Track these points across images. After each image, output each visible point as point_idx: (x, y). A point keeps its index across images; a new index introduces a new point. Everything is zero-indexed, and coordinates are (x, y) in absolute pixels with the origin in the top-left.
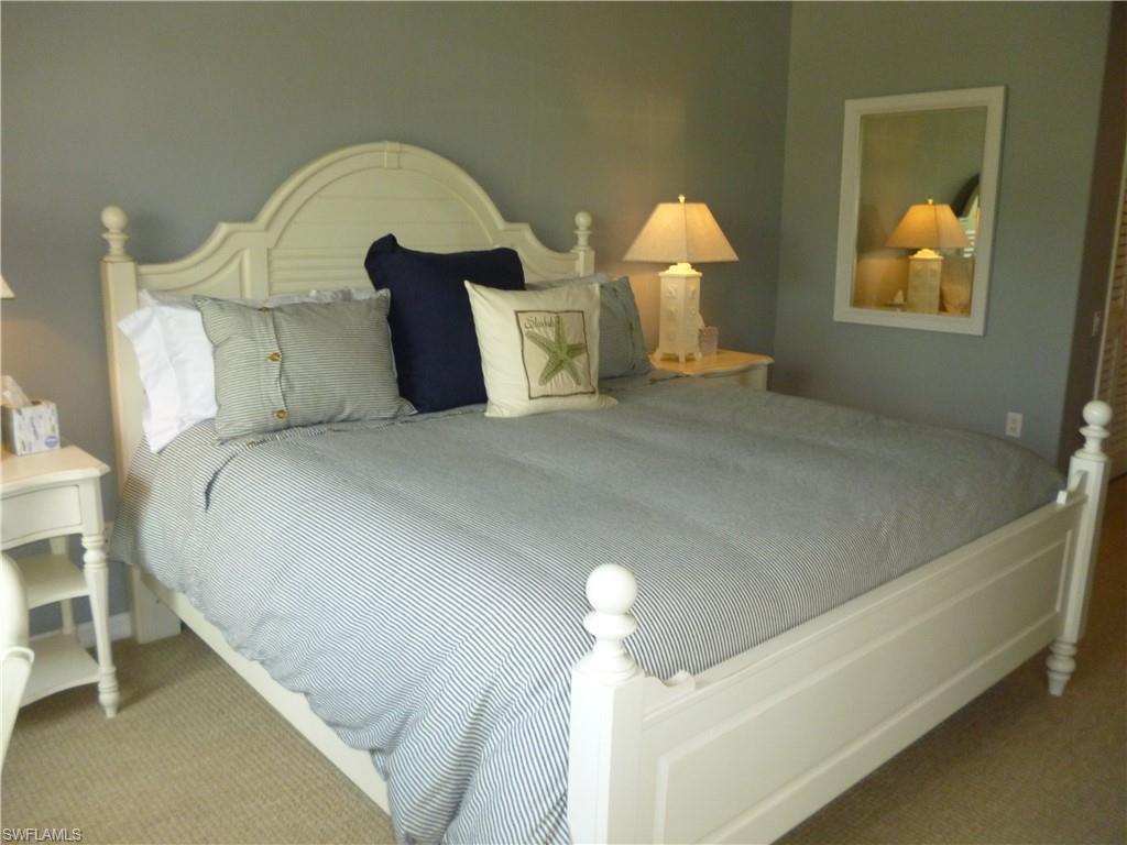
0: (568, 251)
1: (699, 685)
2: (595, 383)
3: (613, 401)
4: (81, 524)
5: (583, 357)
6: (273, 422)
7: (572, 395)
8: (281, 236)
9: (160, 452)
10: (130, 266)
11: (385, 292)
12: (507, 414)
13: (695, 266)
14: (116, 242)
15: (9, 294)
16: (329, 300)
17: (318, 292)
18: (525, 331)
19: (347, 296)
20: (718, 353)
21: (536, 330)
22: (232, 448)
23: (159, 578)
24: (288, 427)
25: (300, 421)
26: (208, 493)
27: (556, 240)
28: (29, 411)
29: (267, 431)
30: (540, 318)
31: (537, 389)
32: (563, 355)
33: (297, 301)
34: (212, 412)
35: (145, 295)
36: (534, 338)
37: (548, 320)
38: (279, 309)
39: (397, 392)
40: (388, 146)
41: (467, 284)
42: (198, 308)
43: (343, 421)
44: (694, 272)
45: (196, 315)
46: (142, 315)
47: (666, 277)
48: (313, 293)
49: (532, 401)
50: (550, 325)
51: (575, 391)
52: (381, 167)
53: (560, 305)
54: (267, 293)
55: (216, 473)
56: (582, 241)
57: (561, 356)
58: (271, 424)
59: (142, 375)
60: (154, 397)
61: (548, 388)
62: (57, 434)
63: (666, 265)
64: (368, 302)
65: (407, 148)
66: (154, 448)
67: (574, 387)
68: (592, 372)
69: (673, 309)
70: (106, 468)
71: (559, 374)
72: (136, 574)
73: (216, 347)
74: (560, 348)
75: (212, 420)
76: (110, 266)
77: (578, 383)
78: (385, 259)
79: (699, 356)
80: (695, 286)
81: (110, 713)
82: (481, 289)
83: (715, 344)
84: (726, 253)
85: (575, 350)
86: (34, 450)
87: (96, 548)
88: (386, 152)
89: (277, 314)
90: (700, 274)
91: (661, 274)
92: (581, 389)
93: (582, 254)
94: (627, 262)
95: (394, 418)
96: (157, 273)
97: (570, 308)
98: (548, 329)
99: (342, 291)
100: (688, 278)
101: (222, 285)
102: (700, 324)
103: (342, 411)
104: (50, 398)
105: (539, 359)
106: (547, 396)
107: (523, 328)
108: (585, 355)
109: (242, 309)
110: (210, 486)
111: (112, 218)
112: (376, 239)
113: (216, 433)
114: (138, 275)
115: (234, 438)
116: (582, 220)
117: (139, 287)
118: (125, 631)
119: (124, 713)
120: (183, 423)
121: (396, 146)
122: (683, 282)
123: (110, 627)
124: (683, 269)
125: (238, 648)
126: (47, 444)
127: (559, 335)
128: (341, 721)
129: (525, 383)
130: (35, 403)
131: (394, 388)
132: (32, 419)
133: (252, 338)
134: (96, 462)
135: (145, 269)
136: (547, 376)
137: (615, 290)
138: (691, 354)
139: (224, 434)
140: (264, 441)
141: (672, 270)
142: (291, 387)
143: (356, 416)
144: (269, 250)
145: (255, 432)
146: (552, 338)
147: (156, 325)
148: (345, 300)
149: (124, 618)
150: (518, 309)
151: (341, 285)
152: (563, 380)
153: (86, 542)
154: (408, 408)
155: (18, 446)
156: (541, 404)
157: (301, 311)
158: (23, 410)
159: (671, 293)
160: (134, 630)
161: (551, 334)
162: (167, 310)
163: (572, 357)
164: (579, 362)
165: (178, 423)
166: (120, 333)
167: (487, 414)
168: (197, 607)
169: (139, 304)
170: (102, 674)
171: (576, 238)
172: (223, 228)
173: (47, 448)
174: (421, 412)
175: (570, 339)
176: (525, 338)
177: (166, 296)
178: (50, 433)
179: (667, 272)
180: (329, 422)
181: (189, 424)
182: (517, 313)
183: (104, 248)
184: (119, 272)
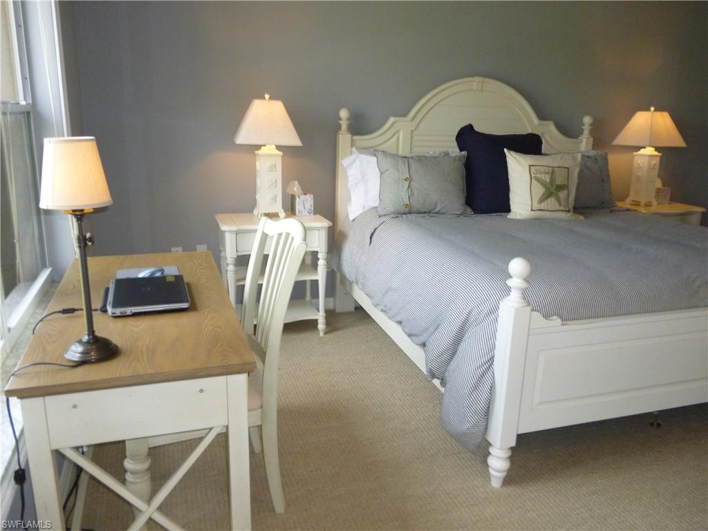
0: (577, 138)
1: (562, 325)
2: (571, 207)
3: (582, 218)
4: (318, 247)
5: (565, 192)
6: (403, 209)
7: (555, 211)
8: (418, 124)
9: (353, 220)
10: (350, 136)
11: (464, 153)
12: (518, 217)
13: (657, 149)
14: (344, 125)
15: (300, 144)
16: (437, 155)
17: (434, 152)
18: (533, 175)
19: (447, 154)
20: (670, 203)
21: (539, 175)
22: (383, 219)
23: (348, 276)
24: (410, 213)
25: (415, 210)
26: (371, 238)
27: (569, 131)
28: (303, 197)
29: (400, 213)
30: (542, 169)
31: (536, 206)
32: (553, 190)
33: (421, 155)
34: (376, 204)
35: (354, 149)
36: (538, 180)
37: (547, 171)
38: (412, 158)
39: (464, 202)
40: (477, 79)
41: (505, 150)
42: (375, 155)
43: (436, 213)
44: (656, 153)
45: (375, 159)
46: (352, 158)
47: (639, 155)
48: (432, 152)
49: (532, 212)
50: (548, 173)
51: (557, 209)
52: (472, 90)
53: (556, 164)
54: (409, 152)
55: (375, 229)
56: (586, 132)
57: (552, 189)
58: (402, 211)
59: (349, 185)
60: (353, 195)
61: (542, 206)
62: (312, 208)
63: (639, 148)
64: (455, 158)
65: (487, 80)
66: (351, 218)
67: (557, 207)
68: (570, 201)
69: (639, 174)
70: (331, 224)
71: (550, 200)
72: (338, 275)
73: (382, 174)
74: (552, 185)
75: (376, 207)
76: (341, 136)
77: (560, 205)
78: (466, 136)
79: (655, 203)
80: (656, 161)
81: (321, 334)
82: (513, 153)
83: (669, 197)
84: (678, 141)
85: (560, 188)
86: (303, 214)
87: (323, 259)
88: (476, 82)
89: (410, 159)
90: (660, 154)
91: (635, 153)
92: (562, 208)
93: (585, 140)
94: (613, 146)
95: (461, 214)
96: (361, 140)
97: (561, 166)
98: (546, 176)
99: (444, 152)
100: (651, 156)
101: (389, 146)
102: (659, 184)
103: (436, 207)
104: (311, 193)
105: (539, 190)
106: (542, 210)
107: (532, 173)
108: (566, 191)
109: (395, 156)
110: (372, 234)
111: (344, 114)
112: (462, 126)
113: (378, 212)
114: (352, 140)
115: (385, 215)
116: (587, 120)
117: (352, 146)
118: (331, 306)
119: (327, 335)
120: (364, 208)
121: (481, 79)
122: (647, 158)
123: (325, 303)
124: (649, 151)
125: (376, 305)
126: (308, 212)
127: (552, 180)
128: (414, 333)
129: (529, 202)
130: (305, 194)
131: (463, 200)
132: (303, 201)
133: (398, 170)
134: (327, 221)
135: (355, 138)
136: (541, 200)
137: (596, 159)
138: (650, 202)
139: (381, 213)
140: (397, 217)
141: (642, 151)
142: (412, 194)
143: (442, 211)
144: (412, 132)
145: (395, 213)
146: (548, 181)
147: (357, 163)
148: (445, 155)
149: (331, 300)
150: (531, 164)
151: (444, 150)
152: (551, 203)
153: (320, 256)
154: (469, 210)
155: (297, 212)
156: (538, 214)
157: (421, 159)
158: (301, 197)
159: (639, 165)
160: (335, 306)
161: (547, 178)
162: (363, 156)
163: (559, 191)
164: (562, 194)
165: (362, 208)
166: (342, 165)
167: (508, 217)
168: (362, 289)
169: (351, 153)
170: (320, 317)
171: (583, 130)
172: (392, 120)
173: (307, 214)
174: (475, 213)
175: (558, 182)
176: (533, 179)
177: (364, 150)
178: (310, 208)
179: (639, 152)
180: (429, 213)
181: (367, 209)
182: (530, 166)
183: (339, 127)
184: (344, 138)
